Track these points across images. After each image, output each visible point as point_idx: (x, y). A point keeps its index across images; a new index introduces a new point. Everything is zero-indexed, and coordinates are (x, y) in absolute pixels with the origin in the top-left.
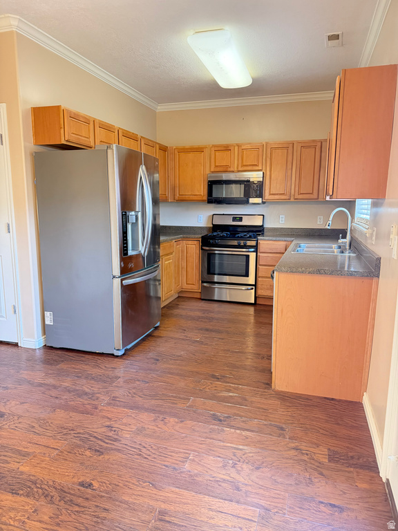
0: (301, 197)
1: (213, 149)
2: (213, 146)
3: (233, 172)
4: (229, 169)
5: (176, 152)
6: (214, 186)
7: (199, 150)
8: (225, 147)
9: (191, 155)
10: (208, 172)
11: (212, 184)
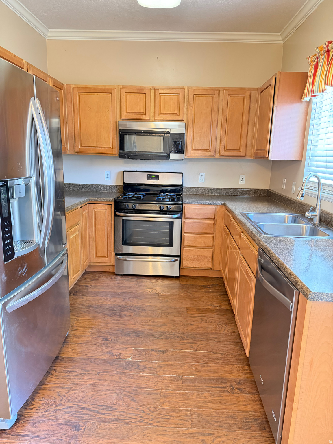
0: (227, 153)
1: (124, 91)
2: (123, 87)
3: (149, 120)
4: (144, 117)
5: (76, 92)
6: (125, 136)
7: (106, 91)
8: (138, 89)
9: (95, 97)
10: (118, 119)
11: (123, 135)
